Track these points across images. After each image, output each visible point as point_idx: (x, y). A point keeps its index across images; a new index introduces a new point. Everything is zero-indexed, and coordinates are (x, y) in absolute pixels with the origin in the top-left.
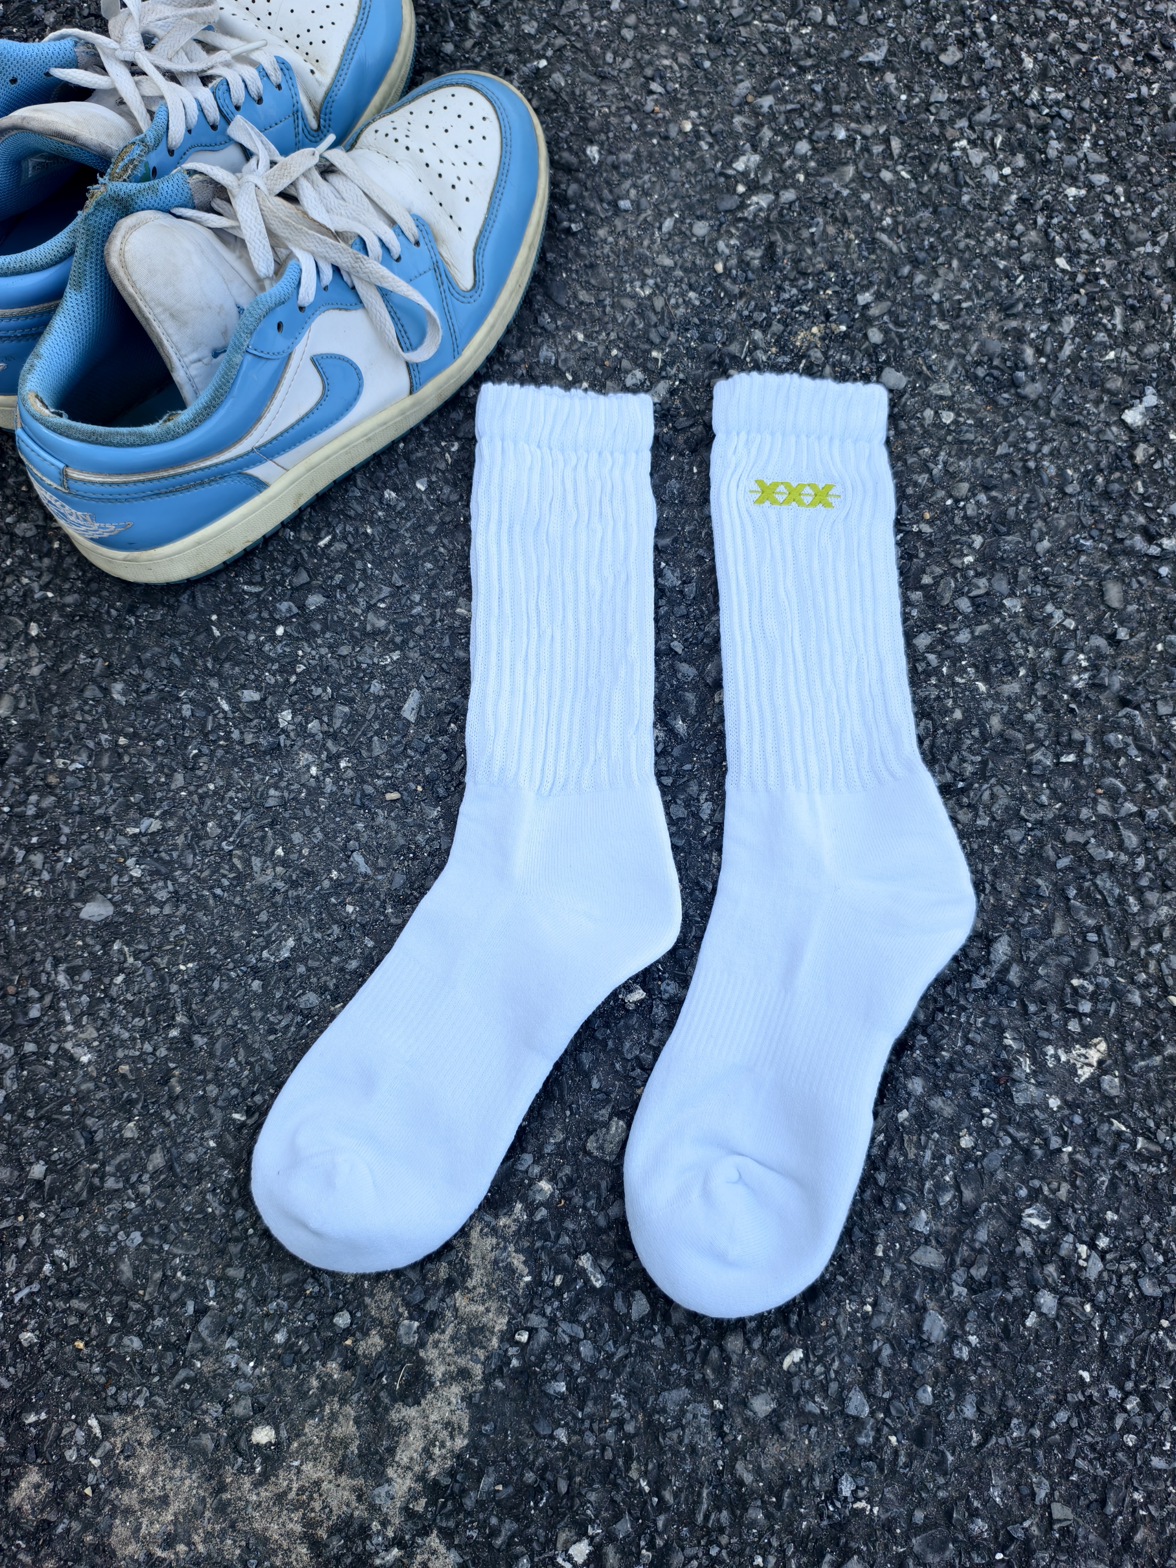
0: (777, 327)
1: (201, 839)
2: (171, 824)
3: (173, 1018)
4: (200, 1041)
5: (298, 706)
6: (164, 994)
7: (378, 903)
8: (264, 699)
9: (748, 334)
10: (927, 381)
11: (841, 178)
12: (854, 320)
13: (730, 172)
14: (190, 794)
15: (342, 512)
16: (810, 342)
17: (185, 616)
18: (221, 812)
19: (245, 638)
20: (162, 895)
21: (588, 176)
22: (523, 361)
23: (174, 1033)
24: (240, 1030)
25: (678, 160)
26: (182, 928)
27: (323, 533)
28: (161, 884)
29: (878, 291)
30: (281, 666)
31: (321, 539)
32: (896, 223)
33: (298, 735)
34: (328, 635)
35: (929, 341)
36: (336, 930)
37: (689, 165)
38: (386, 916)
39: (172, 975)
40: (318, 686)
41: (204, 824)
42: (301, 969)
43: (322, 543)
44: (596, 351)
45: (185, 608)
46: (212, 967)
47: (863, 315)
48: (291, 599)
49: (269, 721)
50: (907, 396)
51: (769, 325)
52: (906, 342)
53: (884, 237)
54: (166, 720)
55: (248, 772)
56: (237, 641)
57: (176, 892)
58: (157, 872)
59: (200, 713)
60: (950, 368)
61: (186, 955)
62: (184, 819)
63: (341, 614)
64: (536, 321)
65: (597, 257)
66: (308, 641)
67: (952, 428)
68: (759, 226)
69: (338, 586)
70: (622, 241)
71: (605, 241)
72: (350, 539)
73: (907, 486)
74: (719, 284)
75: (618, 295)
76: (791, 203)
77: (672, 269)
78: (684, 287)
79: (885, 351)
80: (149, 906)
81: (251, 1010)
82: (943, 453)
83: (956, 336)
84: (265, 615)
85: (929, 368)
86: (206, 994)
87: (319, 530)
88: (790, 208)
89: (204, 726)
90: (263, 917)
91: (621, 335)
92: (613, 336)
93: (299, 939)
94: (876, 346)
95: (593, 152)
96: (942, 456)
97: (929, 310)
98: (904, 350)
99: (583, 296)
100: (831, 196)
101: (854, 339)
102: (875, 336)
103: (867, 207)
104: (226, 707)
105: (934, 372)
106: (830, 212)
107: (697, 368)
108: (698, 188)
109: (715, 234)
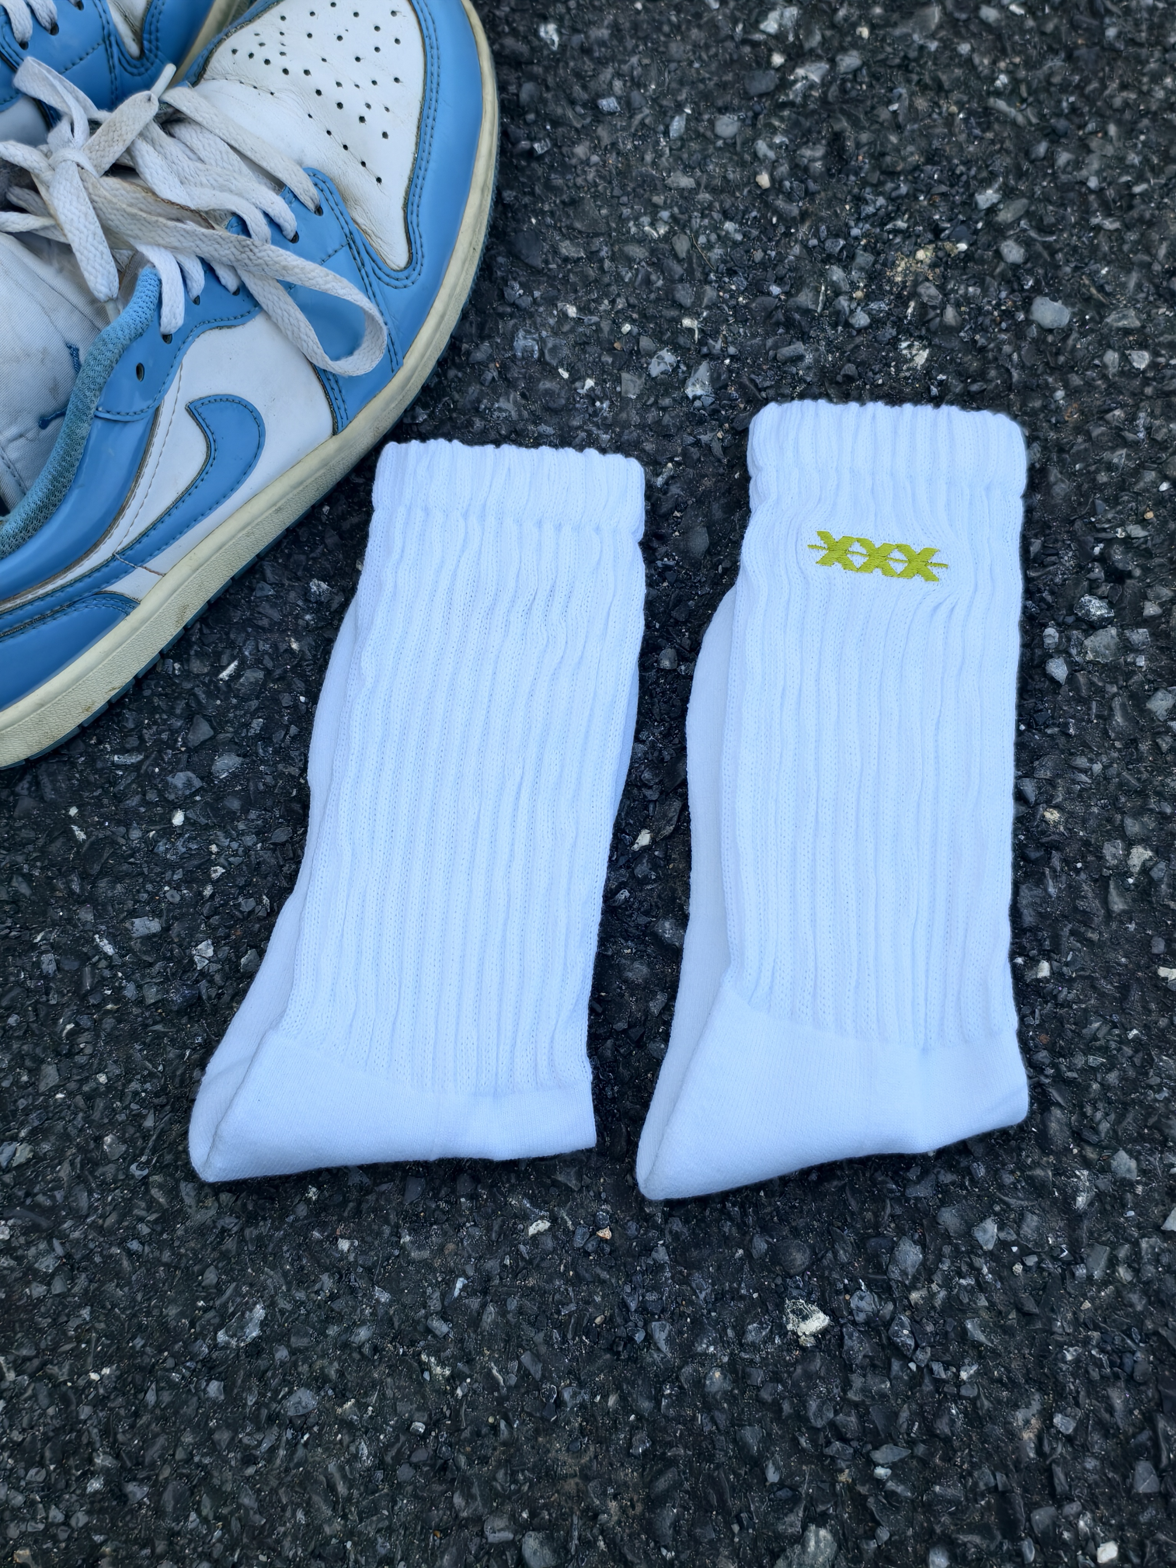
0: (864, 258)
1: (96, 1164)
2: (46, 1147)
3: (90, 1461)
4: (137, 1491)
5: (221, 932)
6: (71, 1423)
7: (387, 1230)
8: (166, 929)
9: (823, 274)
10: (1101, 309)
11: (923, 25)
12: (976, 232)
13: (758, 37)
14: (70, 1095)
15: (249, 622)
16: (916, 274)
17: (27, 815)
18: (121, 1117)
19: (126, 836)
20: (47, 1264)
21: (547, 69)
22: (491, 358)
23: (95, 1485)
24: (198, 1465)
25: (676, 28)
26: (85, 1313)
27: (225, 659)
28: (43, 1246)
29: (1005, 184)
30: (187, 873)
31: (224, 668)
32: (1015, 82)
33: (226, 978)
34: (253, 814)
35: (1094, 249)
36: (327, 1282)
37: (695, 33)
38: (402, 1248)
39: (79, 1392)
40: (248, 896)
41: (99, 1140)
42: (282, 1353)
43: (224, 675)
44: (599, 330)
45: (27, 803)
46: (141, 1368)
47: (988, 224)
48: (189, 767)
49: (179, 962)
50: (1074, 335)
51: (852, 257)
52: (1060, 256)
53: (1002, 105)
54: (20, 984)
55: (155, 1045)
56: (113, 843)
57: (68, 1256)
58: (35, 1228)
59: (70, 965)
60: (1132, 284)
61: (97, 1356)
62: (66, 1137)
63: (269, 779)
64: (501, 296)
65: (578, 188)
66: (223, 828)
67: (1151, 374)
68: (814, 112)
69: (258, 737)
70: (611, 160)
71: (587, 162)
72: (269, 664)
73: (1097, 471)
74: (767, 205)
75: (618, 241)
76: (856, 72)
77: (695, 191)
78: (716, 216)
79: (1030, 272)
80: (28, 1284)
81: (212, 1432)
82: (1142, 415)
83: (1132, 236)
84: (152, 796)
85: (1101, 289)
86: (136, 1415)
87: (218, 655)
88: (855, 80)
89: (79, 984)
90: (211, 1277)
91: (633, 300)
92: (621, 304)
93: (271, 1306)
94: (1015, 267)
95: (549, 32)
96: (1142, 418)
97: (1085, 202)
98: (1058, 267)
99: (567, 249)
100: (913, 54)
101: (982, 261)
102: (1013, 252)
103: (968, 63)
104: (109, 949)
105: (1108, 294)
106: (915, 78)
107: (754, 336)
108: (714, 66)
109: (749, 132)
